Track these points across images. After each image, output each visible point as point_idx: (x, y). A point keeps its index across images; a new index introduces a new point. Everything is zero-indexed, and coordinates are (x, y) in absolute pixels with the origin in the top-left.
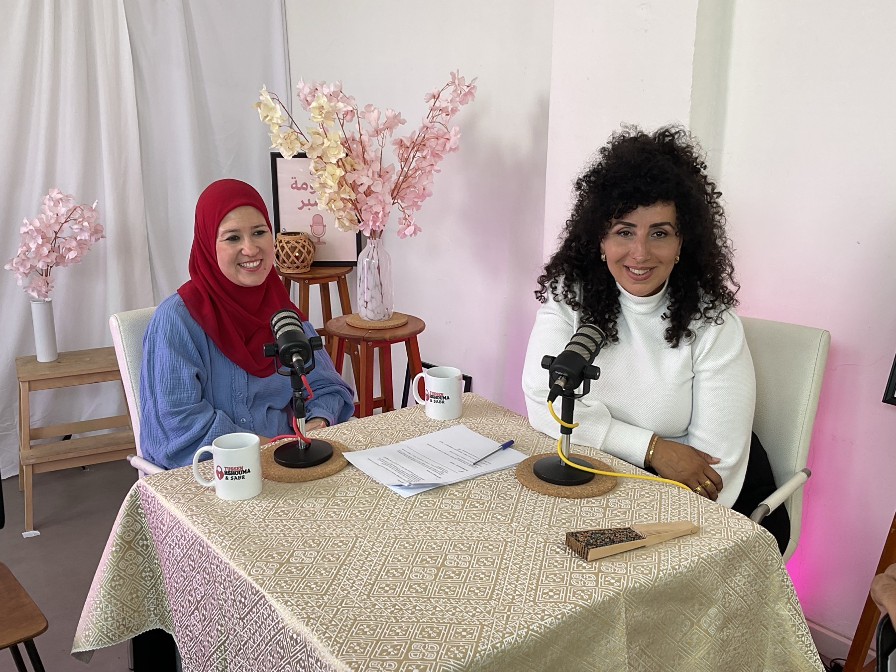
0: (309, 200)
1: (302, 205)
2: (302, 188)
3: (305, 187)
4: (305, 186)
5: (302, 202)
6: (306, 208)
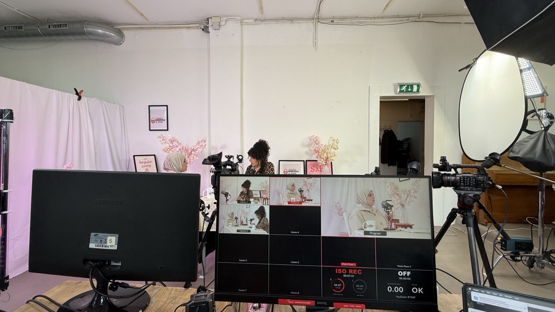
0: (144, 165)
1: (142, 166)
2: (142, 163)
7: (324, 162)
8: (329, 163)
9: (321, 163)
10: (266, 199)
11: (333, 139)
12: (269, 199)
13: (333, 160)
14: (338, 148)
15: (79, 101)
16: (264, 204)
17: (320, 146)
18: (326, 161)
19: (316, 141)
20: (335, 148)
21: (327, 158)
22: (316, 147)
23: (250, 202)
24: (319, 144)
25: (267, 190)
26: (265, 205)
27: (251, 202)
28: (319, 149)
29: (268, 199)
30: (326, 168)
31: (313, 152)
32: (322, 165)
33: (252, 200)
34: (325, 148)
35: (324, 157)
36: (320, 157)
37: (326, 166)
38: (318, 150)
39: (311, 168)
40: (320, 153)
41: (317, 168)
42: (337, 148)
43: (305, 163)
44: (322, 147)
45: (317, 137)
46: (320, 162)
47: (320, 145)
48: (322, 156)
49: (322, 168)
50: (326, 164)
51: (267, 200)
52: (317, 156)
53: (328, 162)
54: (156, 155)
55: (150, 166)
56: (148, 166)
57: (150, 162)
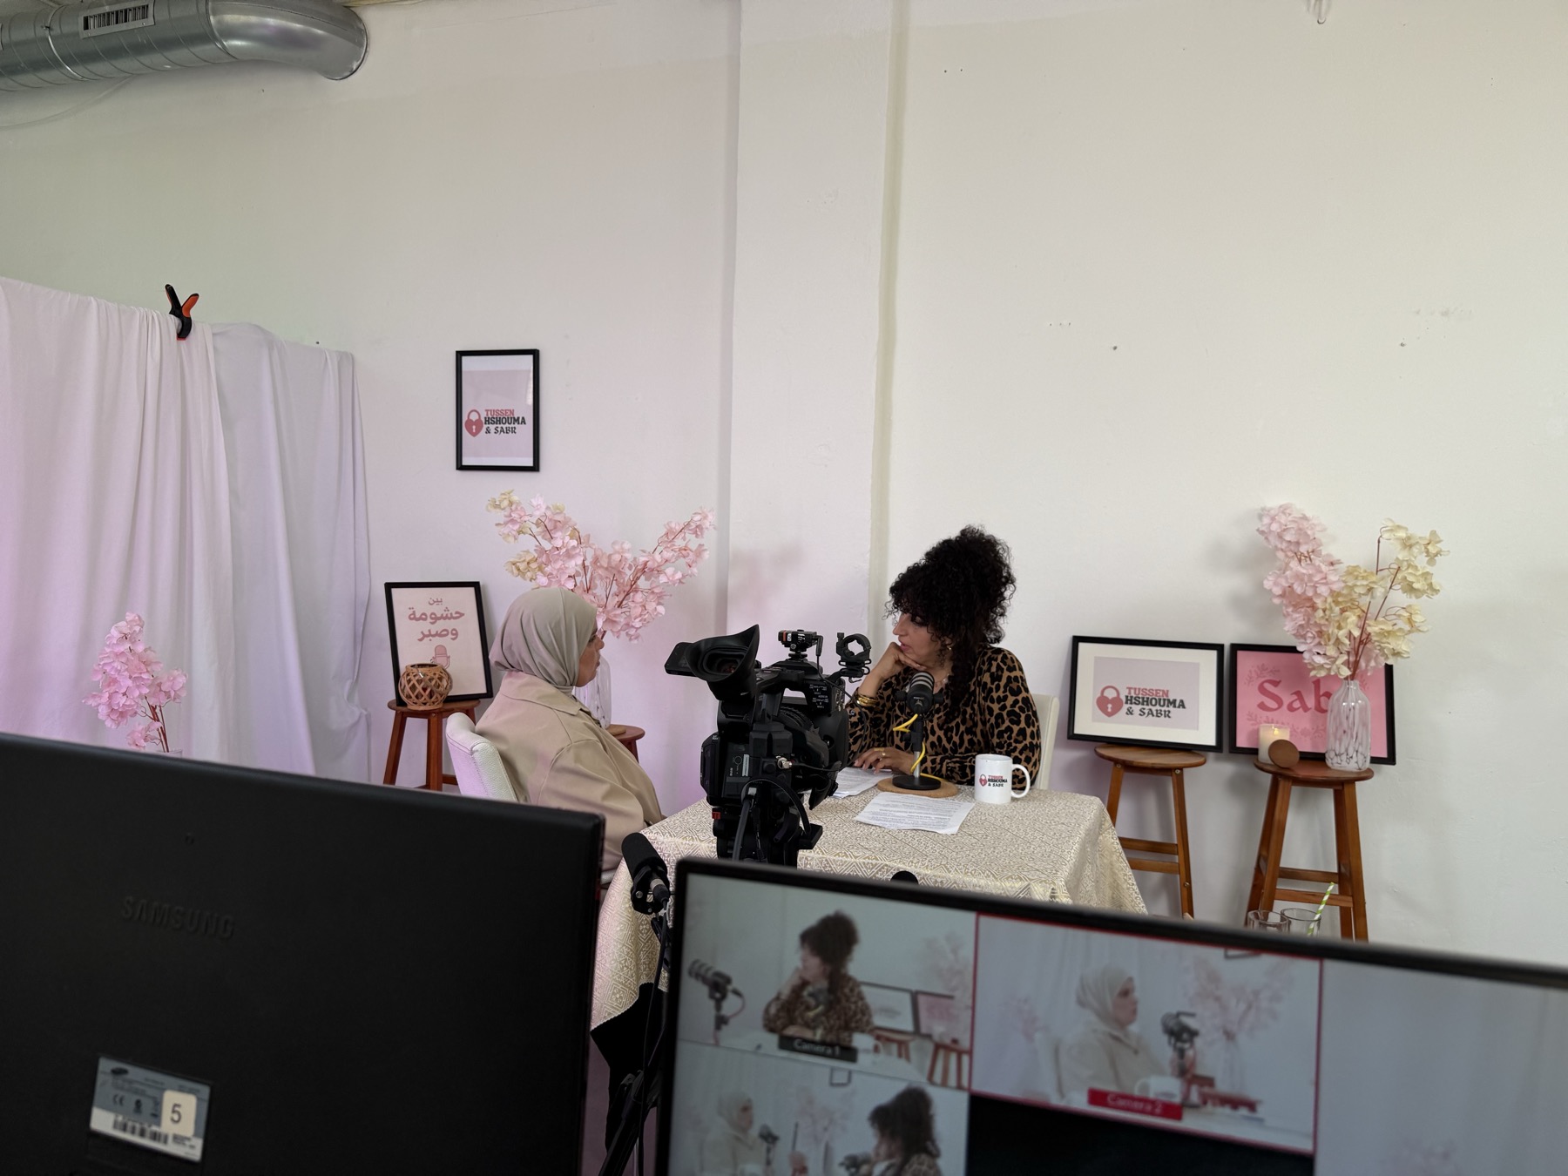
0: (429, 631)
1: (422, 636)
2: (420, 619)
3: (423, 618)
4: (423, 616)
5: (422, 633)
6: (426, 639)
7: (1339, 662)
8: (1373, 667)
9: (1322, 666)
10: (948, 1049)
11: (1402, 534)
12: (970, 1053)
13: (1396, 654)
14: (1437, 591)
15: (183, 343)
16: (938, 1077)
17: (1319, 571)
18: (1352, 659)
19: (1298, 543)
20: (1416, 586)
21: (1363, 642)
22: (1299, 577)
23: (849, 1054)
24: (1317, 562)
25: (957, 994)
26: (944, 1084)
27: (861, 1057)
28: (1315, 587)
29: (960, 1054)
30: (1352, 694)
31: (1277, 601)
32: (1328, 676)
33: (861, 1041)
34: (1352, 588)
35: (1342, 634)
36: (1320, 633)
37: (1354, 686)
38: (1310, 593)
39: (1262, 690)
40: (1320, 613)
41: (1298, 693)
42: (1431, 585)
43: (1228, 660)
44: (1332, 578)
45: (1305, 518)
46: (1319, 660)
47: (1324, 568)
48: (1332, 630)
49: (1328, 695)
50: (1352, 677)
51: (953, 1058)
52: (1301, 626)
53: (1368, 662)
54: (481, 584)
55: (453, 634)
56: (445, 633)
57: (454, 615)
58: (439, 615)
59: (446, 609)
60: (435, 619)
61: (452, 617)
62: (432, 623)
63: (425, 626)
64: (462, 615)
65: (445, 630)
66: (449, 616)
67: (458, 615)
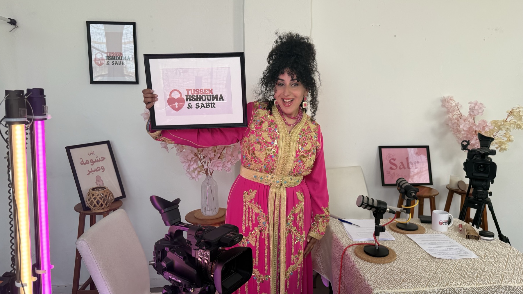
0: (91, 169)
1: (88, 172)
2: (86, 163)
6: (91, 174)
54: (110, 141)
55: (102, 169)
56: (98, 169)
57: (101, 159)
58: (94, 160)
59: (97, 157)
60: (93, 162)
61: (100, 161)
62: (92, 165)
63: (89, 167)
64: (104, 158)
65: (98, 168)
66: (99, 160)
67: (102, 159)
